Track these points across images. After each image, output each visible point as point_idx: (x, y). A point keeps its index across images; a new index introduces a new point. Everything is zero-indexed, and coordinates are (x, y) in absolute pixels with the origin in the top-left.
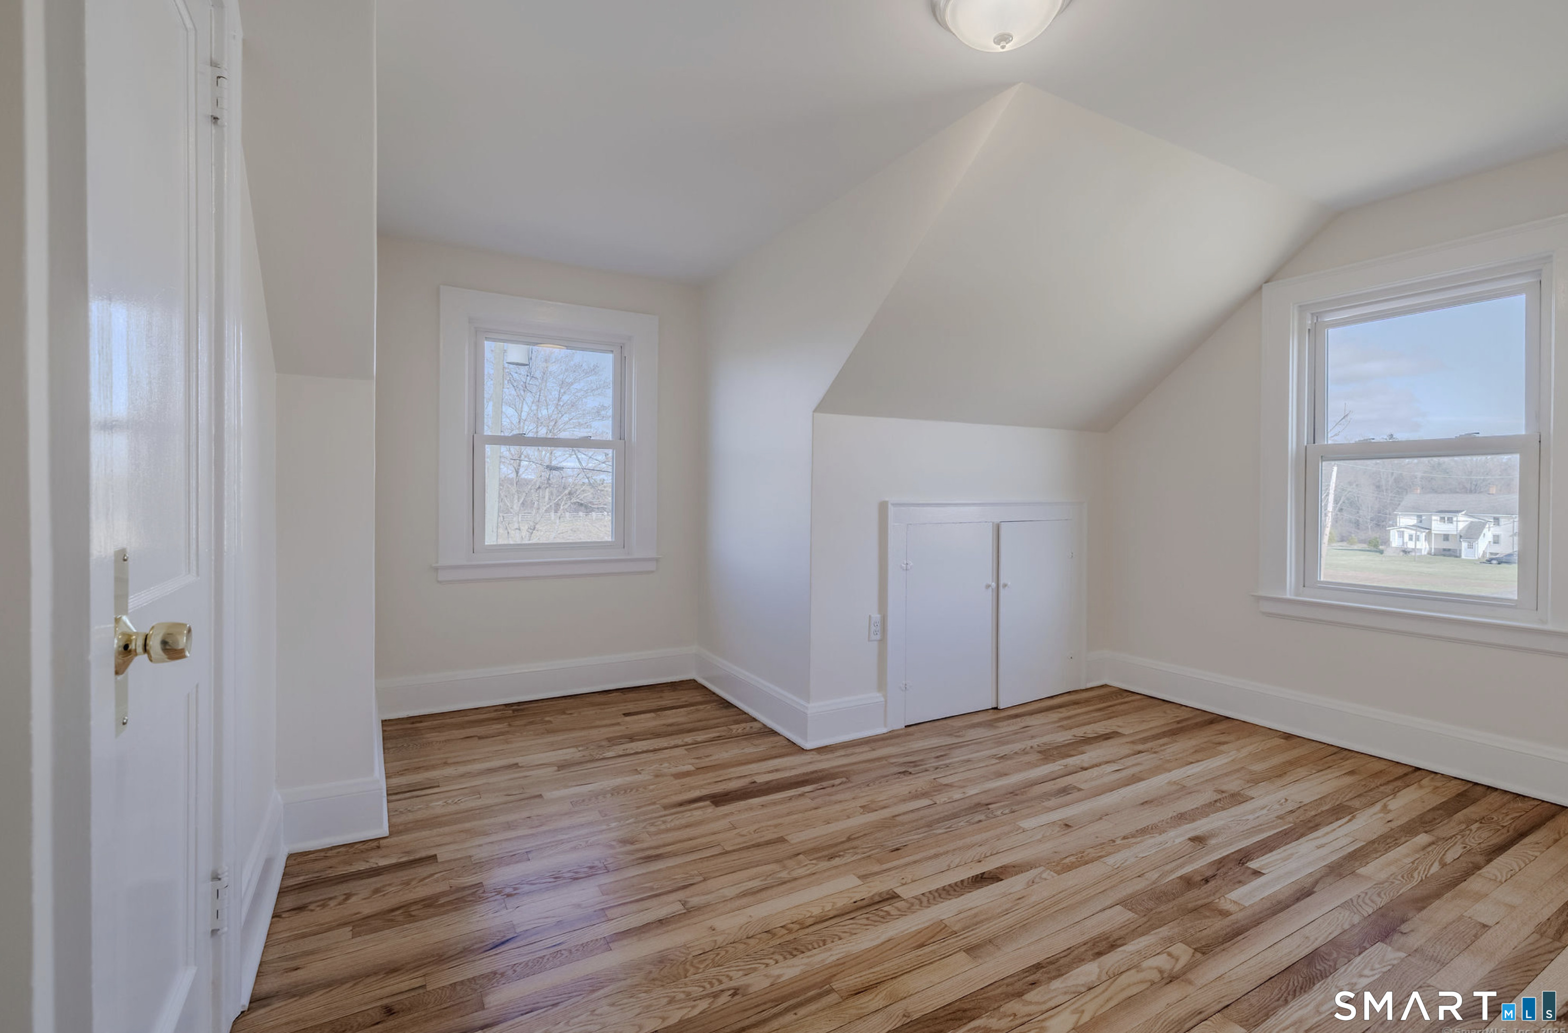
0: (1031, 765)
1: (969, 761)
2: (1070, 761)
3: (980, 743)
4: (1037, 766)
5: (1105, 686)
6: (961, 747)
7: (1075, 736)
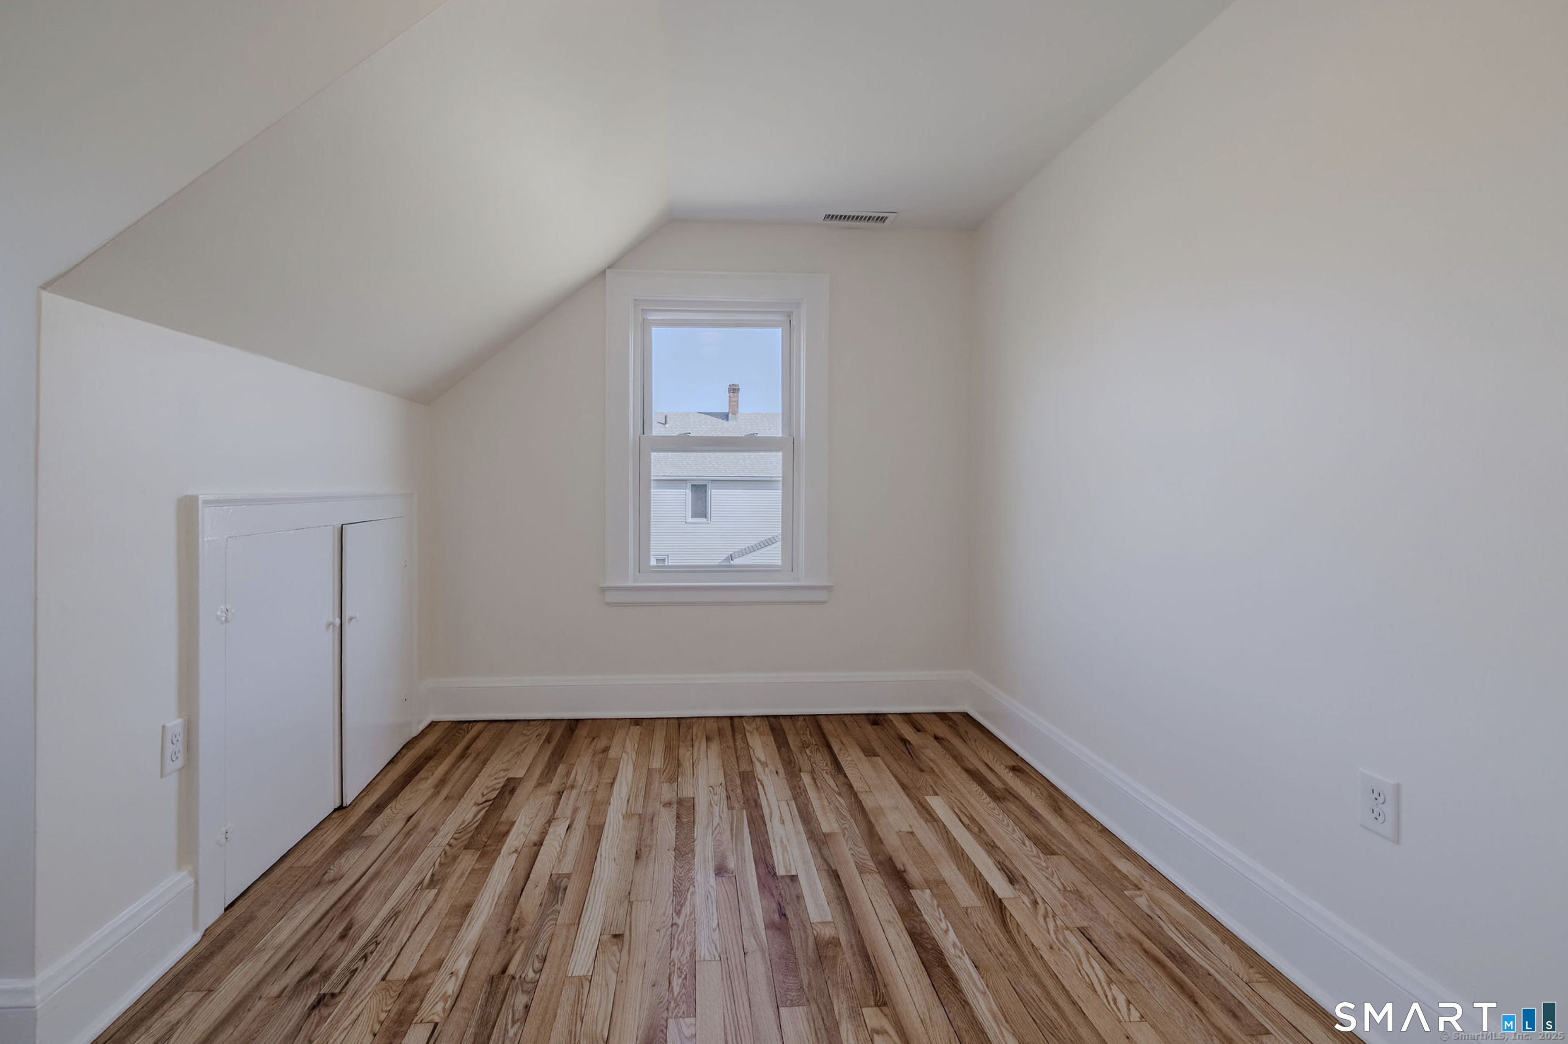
0: (481, 874)
1: (397, 914)
2: (514, 840)
3: (377, 875)
4: (487, 871)
5: (433, 724)
6: (358, 896)
7: (479, 804)
